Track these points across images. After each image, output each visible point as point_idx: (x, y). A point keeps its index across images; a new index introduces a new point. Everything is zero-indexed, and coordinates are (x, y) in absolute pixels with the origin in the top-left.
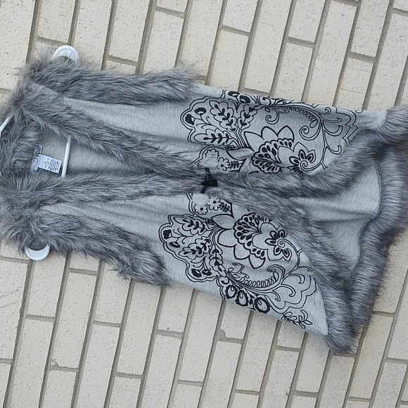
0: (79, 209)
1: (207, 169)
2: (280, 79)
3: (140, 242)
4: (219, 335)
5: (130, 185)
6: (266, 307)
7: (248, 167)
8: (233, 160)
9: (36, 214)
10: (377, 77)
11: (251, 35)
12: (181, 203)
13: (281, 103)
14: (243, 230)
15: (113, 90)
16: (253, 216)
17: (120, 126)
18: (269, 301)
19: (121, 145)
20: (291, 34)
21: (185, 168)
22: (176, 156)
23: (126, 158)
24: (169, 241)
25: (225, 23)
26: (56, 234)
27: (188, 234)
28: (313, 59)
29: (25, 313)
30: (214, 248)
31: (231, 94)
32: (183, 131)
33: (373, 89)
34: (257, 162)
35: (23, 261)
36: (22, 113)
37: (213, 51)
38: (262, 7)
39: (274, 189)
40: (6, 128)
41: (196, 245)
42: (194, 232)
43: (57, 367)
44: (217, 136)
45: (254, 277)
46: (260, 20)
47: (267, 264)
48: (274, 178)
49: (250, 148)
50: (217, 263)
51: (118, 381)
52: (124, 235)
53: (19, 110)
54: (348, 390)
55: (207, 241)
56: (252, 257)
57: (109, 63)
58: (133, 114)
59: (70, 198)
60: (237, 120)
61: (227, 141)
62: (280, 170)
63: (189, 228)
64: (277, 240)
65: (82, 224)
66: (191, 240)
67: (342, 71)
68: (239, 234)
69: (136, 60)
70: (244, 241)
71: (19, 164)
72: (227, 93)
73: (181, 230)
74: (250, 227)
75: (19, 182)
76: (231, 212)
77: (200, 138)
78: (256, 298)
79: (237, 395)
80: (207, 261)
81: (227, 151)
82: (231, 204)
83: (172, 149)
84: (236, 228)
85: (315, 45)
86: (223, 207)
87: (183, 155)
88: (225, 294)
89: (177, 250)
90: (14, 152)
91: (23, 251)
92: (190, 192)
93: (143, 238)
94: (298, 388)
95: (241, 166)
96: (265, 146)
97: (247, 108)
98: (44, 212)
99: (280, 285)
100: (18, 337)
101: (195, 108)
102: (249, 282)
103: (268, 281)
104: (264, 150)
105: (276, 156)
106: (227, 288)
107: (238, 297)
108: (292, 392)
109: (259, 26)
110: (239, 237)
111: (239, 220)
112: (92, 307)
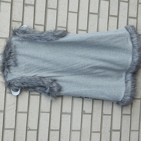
2: (89, 26)
4: (83, 113)
10: (119, 21)
11: (78, 13)
20: (90, 11)
25: (69, 10)
28: (99, 19)
29: (17, 111)
33: (119, 25)
37: (67, 19)
38: (80, 4)
43: (30, 130)
46: (80, 8)
51: (51, 133)
54: (130, 128)
57: (35, 26)
67: (108, 21)
69: (44, 24)
79: (93, 134)
85: (98, 14)
94: (113, 129)
100: (16, 120)
108: (111, 130)
109: (80, 10)
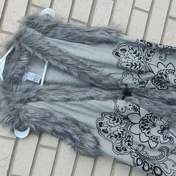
0: (50, 105)
1: (126, 85)
3: (86, 128)
5: (80, 93)
6: (160, 172)
7: (150, 85)
8: (141, 80)
9: (24, 107)
12: (110, 105)
13: (170, 47)
14: (145, 124)
15: (75, 34)
16: (152, 115)
17: (78, 56)
18: (162, 169)
19: (78, 67)
21: (114, 84)
22: (108, 75)
23: (80, 75)
24: (102, 128)
26: (35, 120)
27: (112, 125)
30: (128, 135)
31: (141, 41)
32: (114, 60)
34: (155, 82)
35: (12, 139)
36: (20, 45)
39: (164, 99)
40: (9, 54)
41: (118, 132)
42: (116, 124)
44: (134, 64)
45: (151, 154)
47: (159, 145)
48: (163, 92)
49: (152, 72)
50: (129, 145)
52: (76, 123)
53: (18, 43)
55: (124, 130)
56: (150, 141)
58: (86, 49)
59: (46, 98)
60: (144, 57)
61: (139, 67)
62: (167, 88)
63: (113, 122)
64: (164, 131)
65: (52, 115)
66: (115, 129)
68: (142, 127)
70: (145, 131)
71: (16, 76)
72: (139, 40)
73: (108, 123)
74: (149, 123)
75: (15, 87)
76: (139, 112)
77: (124, 65)
78: (154, 166)
80: (123, 142)
81: (138, 75)
82: (139, 107)
83: (107, 71)
84: (141, 123)
86: (135, 108)
87: (113, 75)
88: (136, 162)
89: (106, 135)
90: (13, 69)
91: (13, 131)
92: (115, 98)
93: (87, 126)
95: (146, 84)
96: (161, 72)
97: (149, 51)
98: (29, 107)
99: (166, 159)
101: (121, 48)
102: (149, 156)
103: (160, 156)
104: (160, 74)
105: (167, 78)
106: (137, 159)
107: (144, 165)
110: (142, 129)
111: (143, 118)
112: (52, 170)
